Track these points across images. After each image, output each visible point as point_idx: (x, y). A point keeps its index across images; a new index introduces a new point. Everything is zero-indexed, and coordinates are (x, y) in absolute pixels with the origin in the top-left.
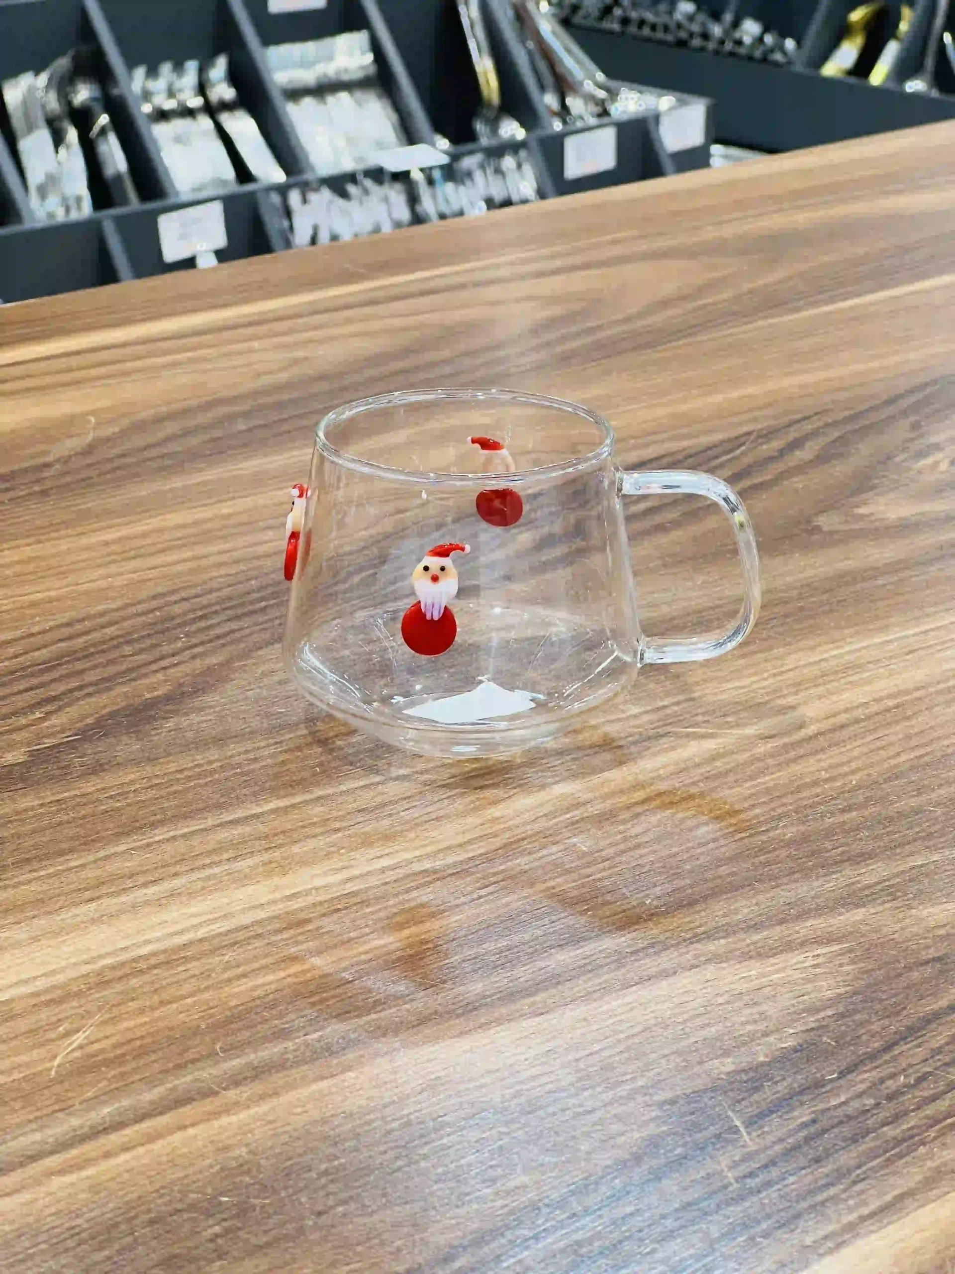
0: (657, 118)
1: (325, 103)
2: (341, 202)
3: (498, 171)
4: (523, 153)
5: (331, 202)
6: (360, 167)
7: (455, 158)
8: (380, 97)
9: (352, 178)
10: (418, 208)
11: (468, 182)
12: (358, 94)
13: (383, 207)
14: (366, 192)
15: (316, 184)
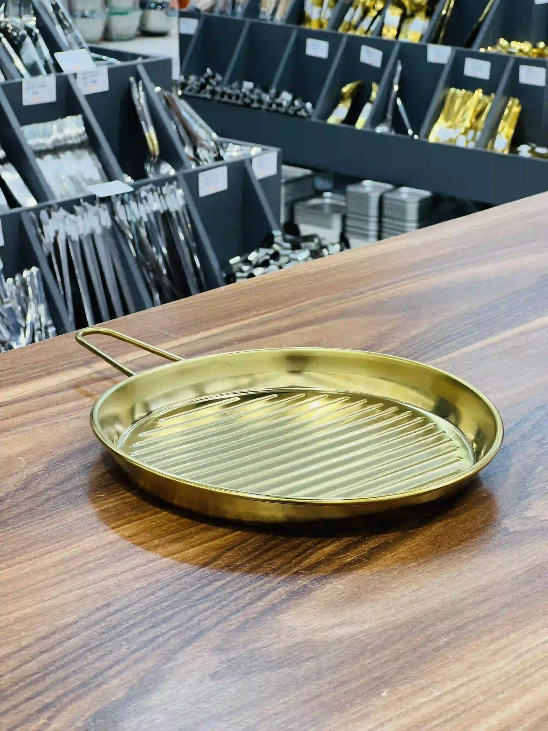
0: (251, 160)
1: (59, 158)
3: (161, 194)
4: (175, 183)
5: (65, 217)
6: (81, 195)
7: (136, 188)
8: (89, 153)
9: (77, 202)
10: (117, 218)
11: (144, 201)
12: (78, 152)
13: (95, 220)
14: (86, 210)
15: (56, 206)
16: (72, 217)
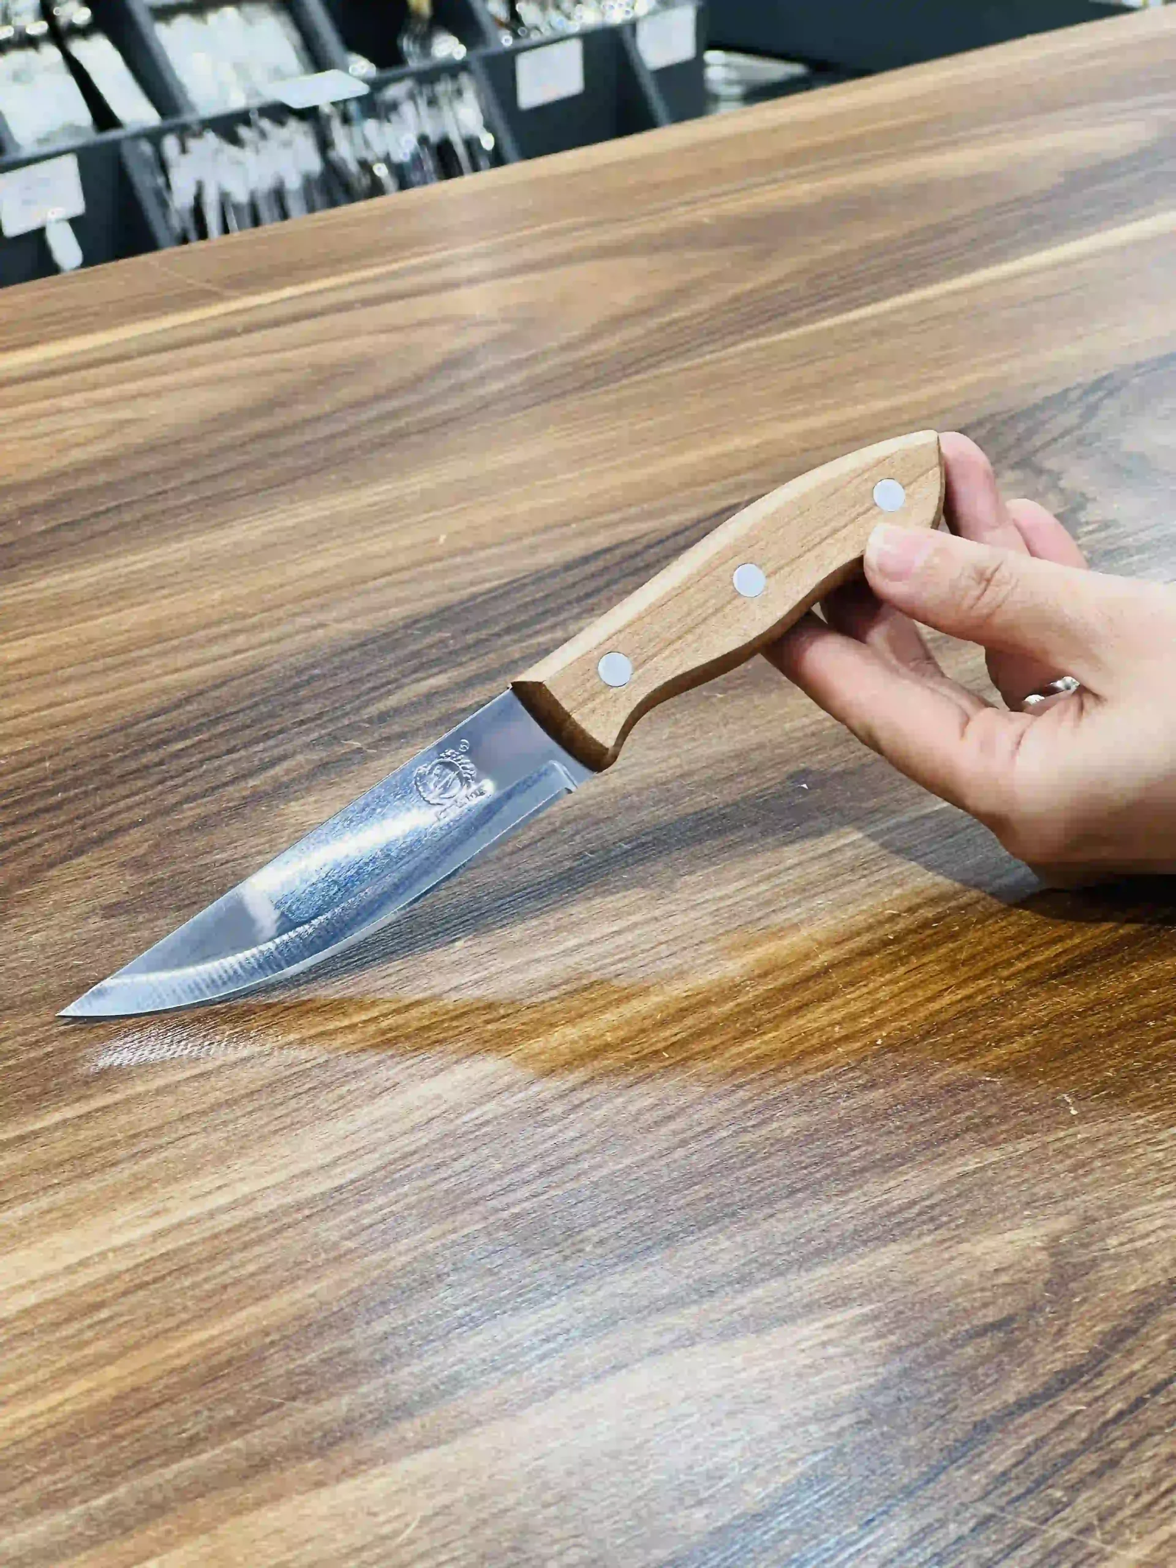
0: (633, 25)
1: (205, 22)
2: (232, 150)
3: (432, 100)
4: (464, 79)
5: (217, 152)
6: (255, 103)
7: (376, 86)
8: (276, 12)
9: (243, 117)
11: (393, 117)
12: (249, 9)
13: (287, 155)
14: (263, 135)
15: (196, 128)
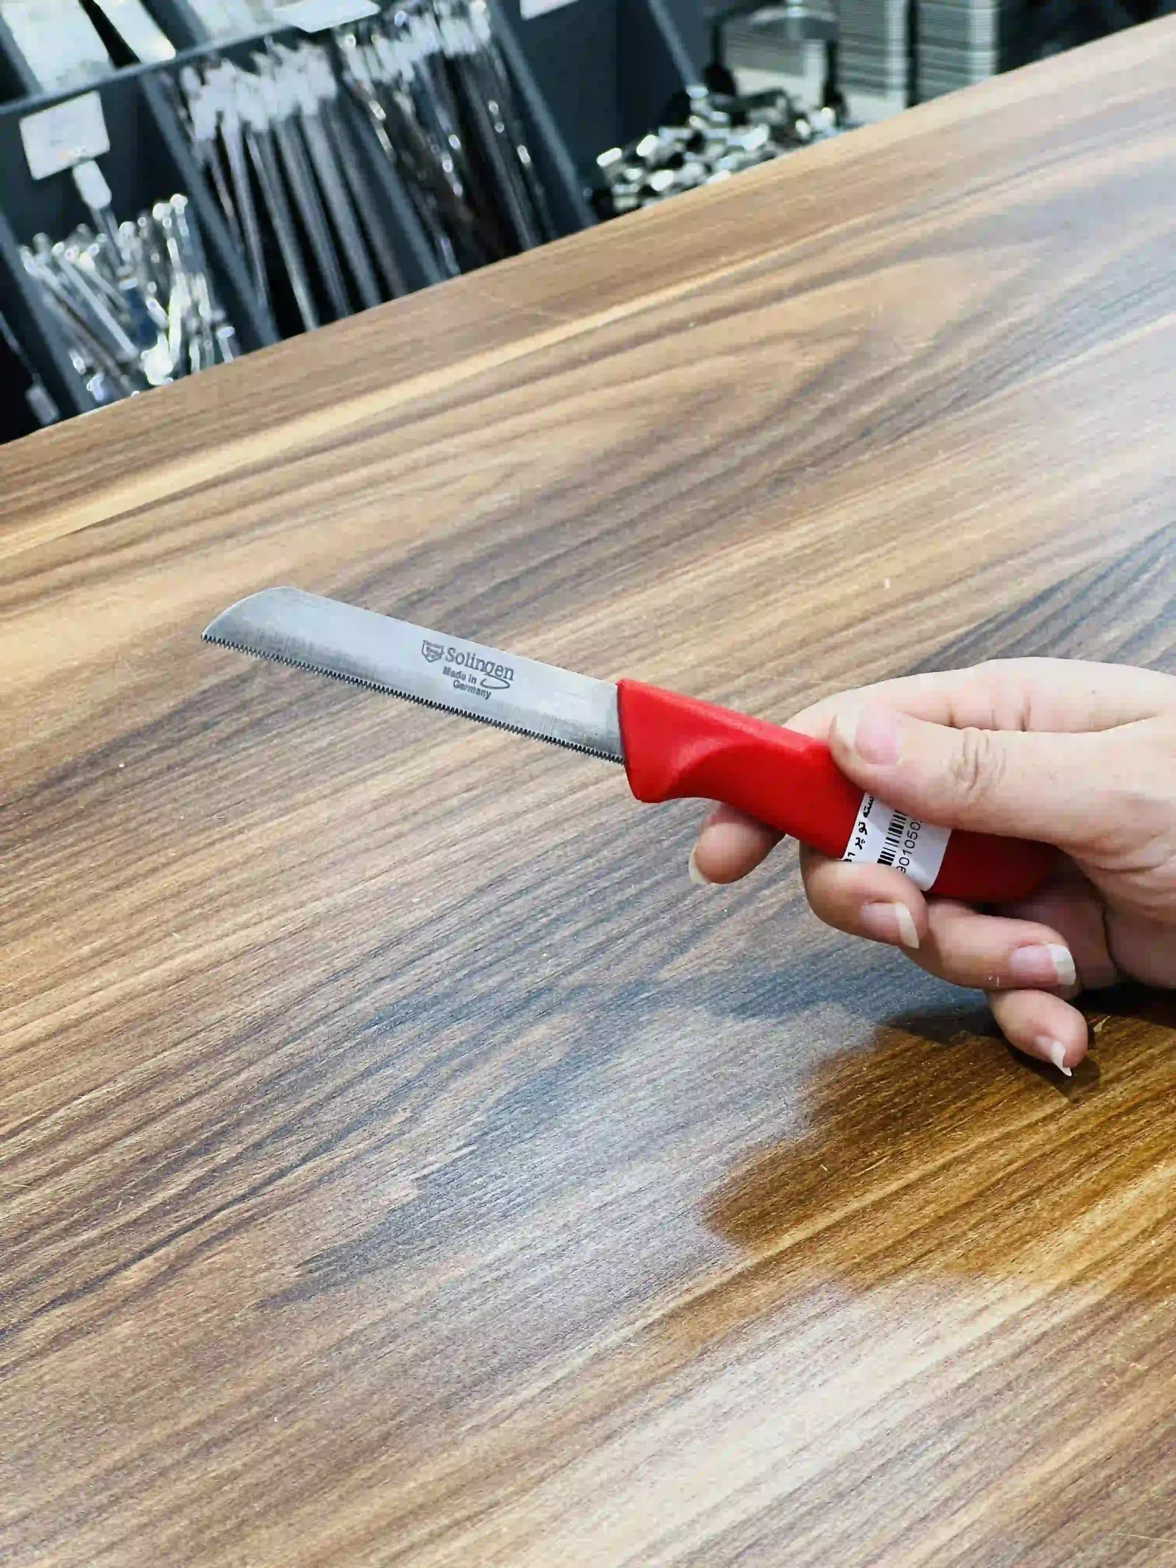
2: (248, 77)
3: (440, 16)
5: (235, 80)
6: (263, 29)
7: (384, 5)
9: (258, 44)
13: (302, 81)
14: (279, 61)
15: (213, 57)
16: (250, 78)
